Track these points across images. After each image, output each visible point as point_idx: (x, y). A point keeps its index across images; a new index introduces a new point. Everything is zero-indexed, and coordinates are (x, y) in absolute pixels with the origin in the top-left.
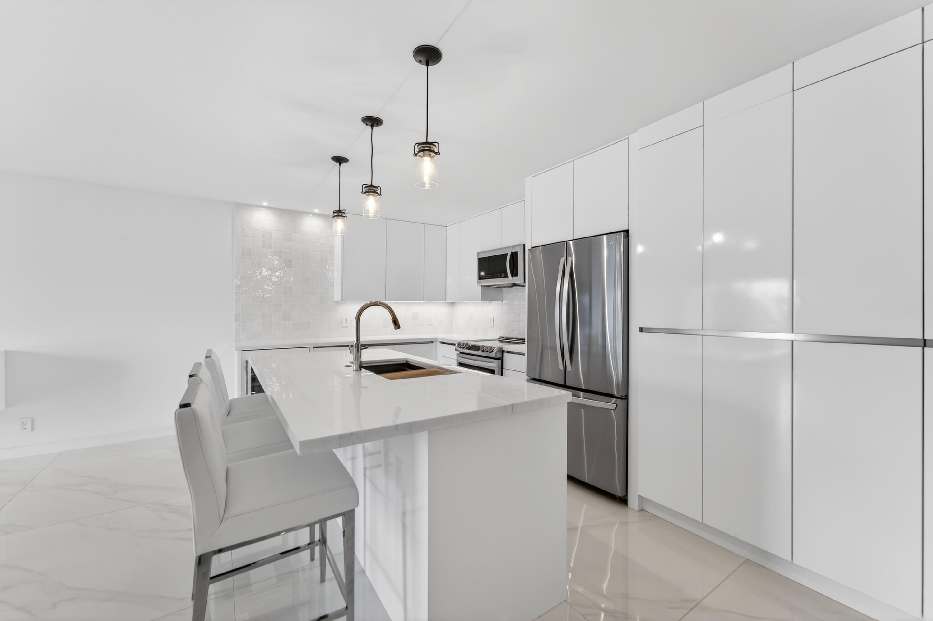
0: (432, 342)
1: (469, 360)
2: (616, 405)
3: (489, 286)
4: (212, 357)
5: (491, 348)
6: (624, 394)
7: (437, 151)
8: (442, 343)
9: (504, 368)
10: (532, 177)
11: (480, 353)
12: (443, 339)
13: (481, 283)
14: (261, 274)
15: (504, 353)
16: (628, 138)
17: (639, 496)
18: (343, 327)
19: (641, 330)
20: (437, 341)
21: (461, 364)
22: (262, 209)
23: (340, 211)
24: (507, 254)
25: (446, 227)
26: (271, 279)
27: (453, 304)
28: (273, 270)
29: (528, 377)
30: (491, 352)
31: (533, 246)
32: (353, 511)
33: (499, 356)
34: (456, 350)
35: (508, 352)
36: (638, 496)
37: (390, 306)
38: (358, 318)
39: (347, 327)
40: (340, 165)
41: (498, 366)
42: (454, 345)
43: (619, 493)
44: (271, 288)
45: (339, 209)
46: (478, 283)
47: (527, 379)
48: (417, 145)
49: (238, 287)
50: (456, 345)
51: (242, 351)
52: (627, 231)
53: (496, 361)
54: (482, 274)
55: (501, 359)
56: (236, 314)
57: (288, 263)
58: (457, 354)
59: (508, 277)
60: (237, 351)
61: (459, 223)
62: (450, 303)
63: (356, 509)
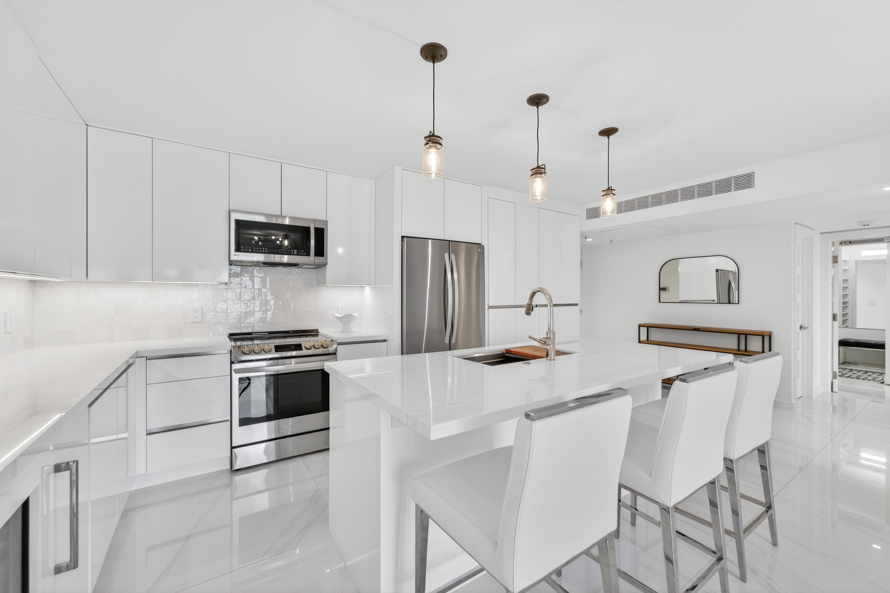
24: (309, 227)
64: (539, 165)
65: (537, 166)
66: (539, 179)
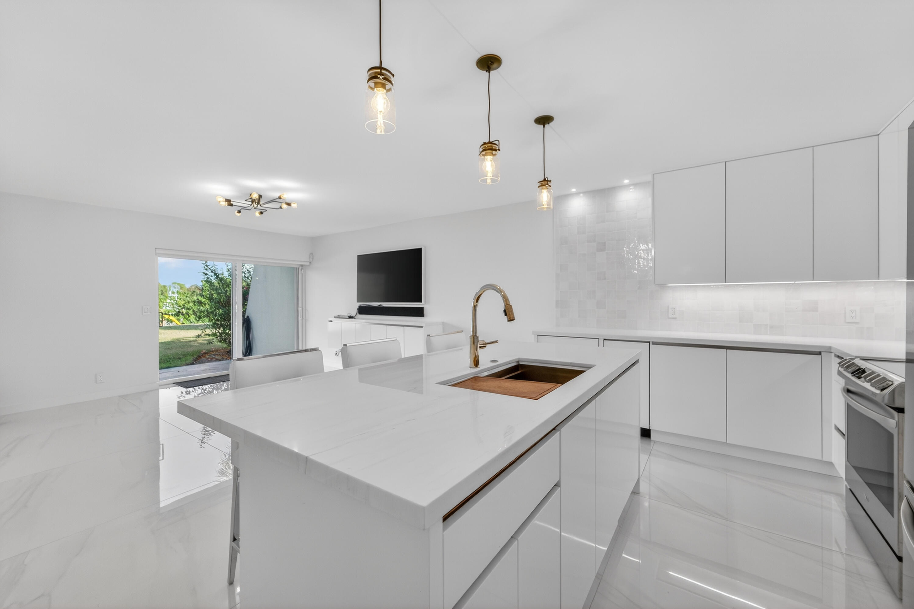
0: (820, 353)
20: (831, 352)
25: (878, 135)
51: (538, 335)
64: (491, 141)
65: (488, 141)
66: (490, 156)
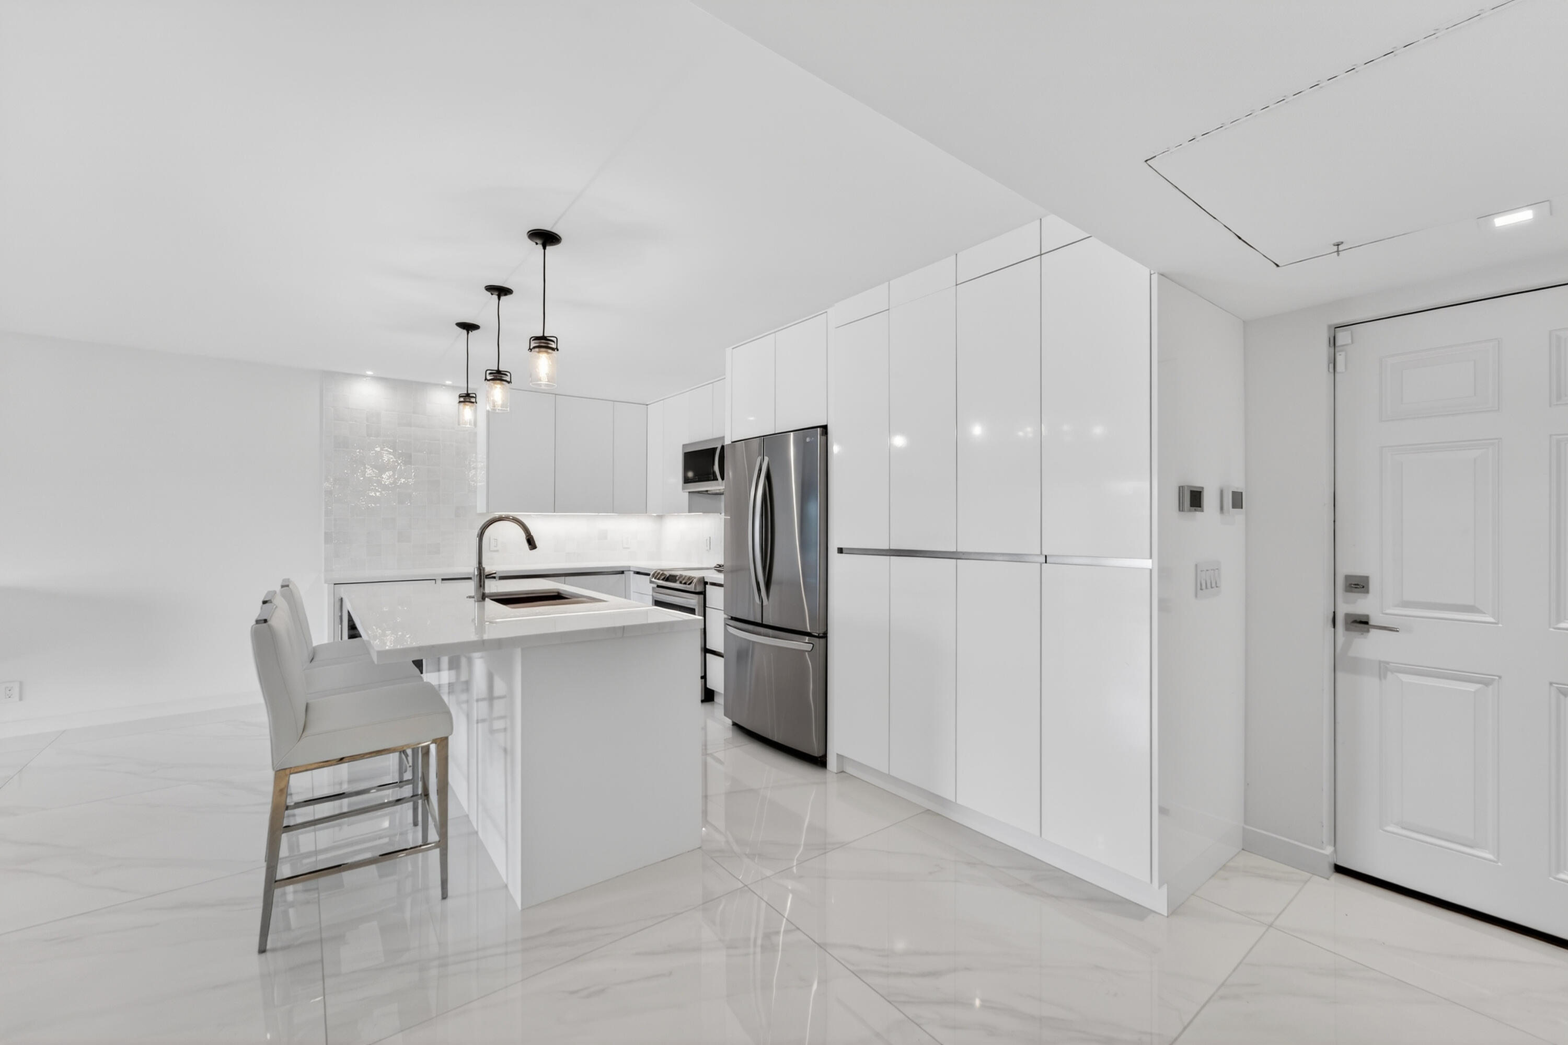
0: (622, 572)
1: (664, 595)
2: (812, 645)
3: (699, 492)
4: (290, 586)
5: (689, 578)
6: (822, 631)
7: (555, 347)
8: (638, 573)
9: (707, 606)
10: (733, 348)
11: (676, 585)
12: (639, 568)
13: (689, 489)
14: (364, 475)
15: (707, 586)
16: (826, 312)
17: (837, 754)
18: (492, 551)
19: (841, 551)
20: (629, 571)
21: (658, 603)
22: (365, 379)
23: (468, 395)
24: (717, 448)
25: (647, 405)
26: (379, 482)
27: (660, 517)
28: (382, 469)
29: (726, 616)
30: (690, 584)
31: (733, 440)
32: (446, 738)
33: (699, 589)
34: (651, 582)
35: (713, 584)
36: (835, 755)
37: (523, 521)
38: (481, 535)
39: (497, 551)
40: (468, 334)
41: (699, 603)
42: (648, 575)
43: (816, 752)
44: (380, 494)
45: (466, 392)
46: (683, 489)
47: (725, 618)
48: (533, 339)
49: (329, 493)
50: (651, 575)
51: (335, 584)
52: (825, 428)
53: (696, 596)
54: (690, 474)
55: (703, 593)
56: (325, 533)
57: (408, 459)
58: (653, 588)
59: (717, 480)
60: (326, 585)
61: (662, 401)
62: (654, 516)
63: (450, 738)
